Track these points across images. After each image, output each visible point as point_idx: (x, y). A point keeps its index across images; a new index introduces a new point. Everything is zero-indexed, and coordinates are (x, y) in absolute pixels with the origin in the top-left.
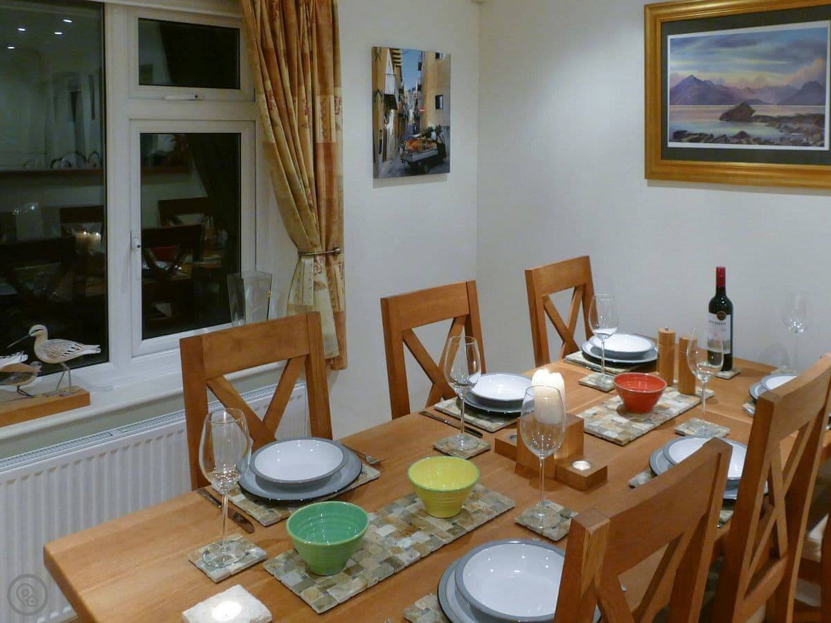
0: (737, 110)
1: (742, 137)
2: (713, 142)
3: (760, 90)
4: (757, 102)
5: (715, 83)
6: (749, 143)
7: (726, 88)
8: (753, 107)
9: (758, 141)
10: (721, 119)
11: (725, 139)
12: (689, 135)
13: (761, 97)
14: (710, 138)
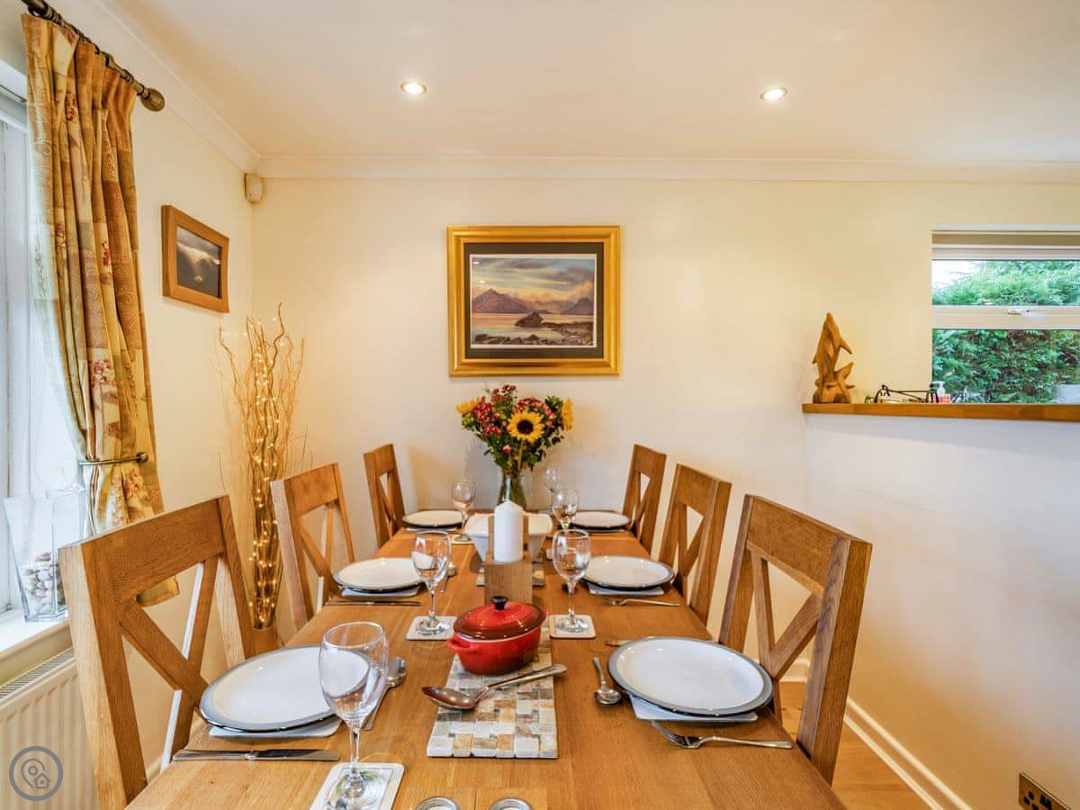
0: (530, 318)
1: (534, 338)
2: (510, 344)
3: (548, 303)
4: (545, 312)
5: (511, 296)
6: (538, 344)
7: (519, 300)
8: (542, 316)
9: (546, 342)
10: (517, 325)
11: (519, 341)
12: (490, 338)
13: (548, 308)
14: (508, 341)
